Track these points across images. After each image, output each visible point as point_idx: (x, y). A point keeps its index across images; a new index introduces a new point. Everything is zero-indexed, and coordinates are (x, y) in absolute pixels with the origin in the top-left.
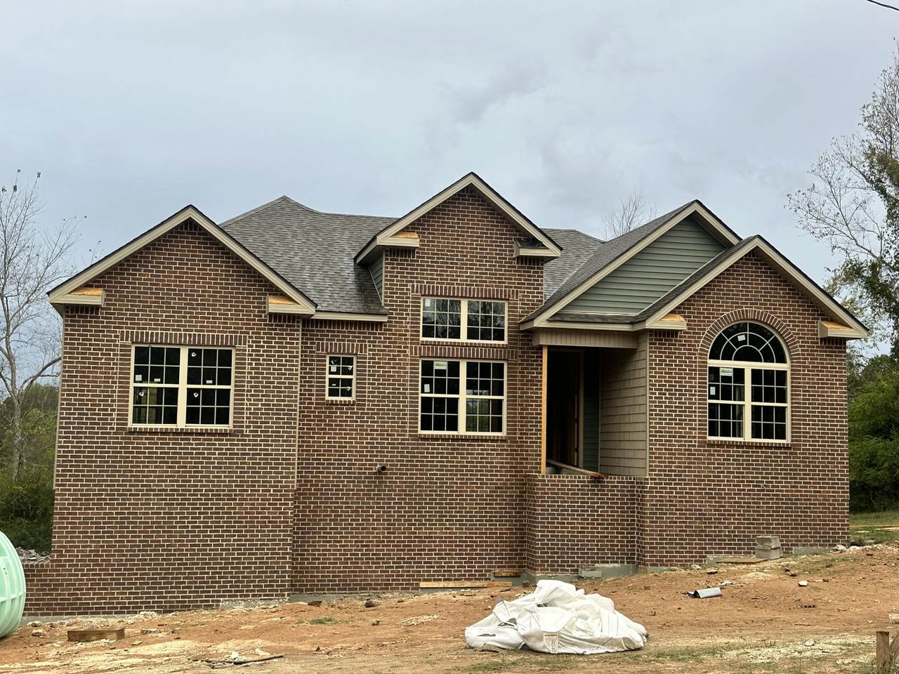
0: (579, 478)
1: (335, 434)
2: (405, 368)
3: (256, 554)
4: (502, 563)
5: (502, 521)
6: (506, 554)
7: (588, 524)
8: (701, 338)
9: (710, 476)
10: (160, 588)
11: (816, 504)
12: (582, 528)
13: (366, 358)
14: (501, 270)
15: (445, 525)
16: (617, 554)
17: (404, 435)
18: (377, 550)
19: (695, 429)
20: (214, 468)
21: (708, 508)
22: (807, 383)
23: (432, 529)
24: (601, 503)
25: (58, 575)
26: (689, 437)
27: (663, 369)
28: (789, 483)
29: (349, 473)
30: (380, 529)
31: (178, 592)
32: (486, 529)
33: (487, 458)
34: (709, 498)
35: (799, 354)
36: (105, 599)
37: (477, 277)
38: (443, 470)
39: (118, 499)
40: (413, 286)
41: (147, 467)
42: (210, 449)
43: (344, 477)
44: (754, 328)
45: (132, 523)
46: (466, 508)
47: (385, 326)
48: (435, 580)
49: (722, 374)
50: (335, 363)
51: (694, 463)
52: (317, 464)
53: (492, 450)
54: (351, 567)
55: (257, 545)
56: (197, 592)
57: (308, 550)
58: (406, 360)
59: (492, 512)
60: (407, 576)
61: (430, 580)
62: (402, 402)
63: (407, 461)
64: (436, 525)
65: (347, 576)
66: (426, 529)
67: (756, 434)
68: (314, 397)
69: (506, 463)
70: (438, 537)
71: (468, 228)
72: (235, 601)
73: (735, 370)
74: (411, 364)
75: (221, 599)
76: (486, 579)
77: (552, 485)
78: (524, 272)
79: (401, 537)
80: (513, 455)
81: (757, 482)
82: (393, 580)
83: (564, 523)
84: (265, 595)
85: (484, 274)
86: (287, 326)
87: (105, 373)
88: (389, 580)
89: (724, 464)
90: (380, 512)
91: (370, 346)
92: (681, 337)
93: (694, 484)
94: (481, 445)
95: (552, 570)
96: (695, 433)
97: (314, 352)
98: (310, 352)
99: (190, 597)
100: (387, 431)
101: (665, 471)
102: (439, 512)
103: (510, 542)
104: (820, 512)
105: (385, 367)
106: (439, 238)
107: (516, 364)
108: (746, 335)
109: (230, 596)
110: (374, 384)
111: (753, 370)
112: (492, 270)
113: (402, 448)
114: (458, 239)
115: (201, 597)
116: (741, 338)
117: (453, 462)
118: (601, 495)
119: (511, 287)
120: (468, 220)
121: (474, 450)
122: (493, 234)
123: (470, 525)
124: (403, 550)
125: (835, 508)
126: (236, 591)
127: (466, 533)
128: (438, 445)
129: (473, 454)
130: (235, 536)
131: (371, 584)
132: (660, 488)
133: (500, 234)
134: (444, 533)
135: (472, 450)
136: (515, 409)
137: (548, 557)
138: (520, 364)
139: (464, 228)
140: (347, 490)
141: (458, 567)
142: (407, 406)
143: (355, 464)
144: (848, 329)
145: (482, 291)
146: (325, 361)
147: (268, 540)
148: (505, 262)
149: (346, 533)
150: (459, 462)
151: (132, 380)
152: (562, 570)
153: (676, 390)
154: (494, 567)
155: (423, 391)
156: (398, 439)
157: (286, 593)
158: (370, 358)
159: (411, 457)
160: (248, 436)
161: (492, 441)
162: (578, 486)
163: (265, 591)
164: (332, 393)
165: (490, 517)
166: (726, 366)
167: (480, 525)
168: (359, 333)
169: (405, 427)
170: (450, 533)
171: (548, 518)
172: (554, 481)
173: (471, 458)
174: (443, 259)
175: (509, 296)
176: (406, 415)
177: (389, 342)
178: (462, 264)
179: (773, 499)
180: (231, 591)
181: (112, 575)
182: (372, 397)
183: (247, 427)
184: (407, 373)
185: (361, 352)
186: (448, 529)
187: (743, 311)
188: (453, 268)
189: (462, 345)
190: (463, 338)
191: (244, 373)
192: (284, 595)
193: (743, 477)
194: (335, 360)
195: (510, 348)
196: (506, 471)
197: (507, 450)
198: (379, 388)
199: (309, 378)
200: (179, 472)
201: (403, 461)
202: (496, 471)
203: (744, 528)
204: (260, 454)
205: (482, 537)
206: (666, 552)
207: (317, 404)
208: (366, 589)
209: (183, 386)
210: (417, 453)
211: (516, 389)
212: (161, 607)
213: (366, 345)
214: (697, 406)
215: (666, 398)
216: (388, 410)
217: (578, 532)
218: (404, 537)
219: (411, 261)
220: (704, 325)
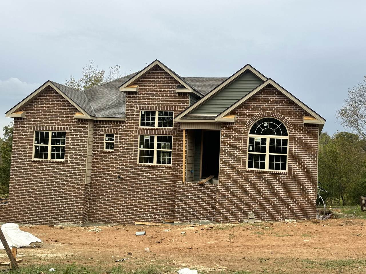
0: (194, 184)
1: (106, 163)
2: (133, 139)
3: (71, 207)
4: (168, 217)
5: (168, 200)
6: (169, 213)
7: (197, 203)
8: (245, 125)
9: (247, 186)
10: (40, 216)
11: (298, 200)
12: (194, 205)
13: (118, 135)
14: (171, 98)
15: (146, 200)
16: (209, 216)
17: (132, 165)
18: (120, 208)
19: (240, 165)
20: (58, 175)
21: (245, 199)
22: (297, 145)
23: (141, 201)
24: (203, 195)
25: (10, 209)
26: (237, 168)
27: (227, 139)
28: (285, 190)
29: (111, 178)
30: (121, 200)
31: (46, 218)
32: (162, 203)
33: (163, 175)
34: (246, 195)
35: (293, 132)
36: (24, 218)
37: (161, 102)
38: (146, 179)
39: (28, 185)
40: (136, 106)
41: (37, 174)
42: (57, 168)
43: (109, 180)
44: (272, 120)
45: (32, 193)
46: (154, 194)
47: (126, 122)
48: (141, 221)
49: (255, 141)
50: (108, 137)
51: (240, 179)
52: (100, 175)
53: (165, 171)
54: (110, 214)
55: (71, 203)
56: (52, 219)
57: (95, 207)
58: (133, 135)
59: (164, 196)
60: (131, 219)
61: (139, 221)
62: (131, 152)
63: (132, 175)
64: (142, 200)
65: (109, 217)
66: (138, 201)
67: (271, 167)
68: (99, 150)
69: (171, 177)
70: (143, 205)
71: (158, 82)
72: (64, 223)
73: (262, 139)
74: (135, 137)
75: (59, 222)
76: (161, 223)
77: (182, 186)
78: (181, 99)
79: (129, 204)
80: (174, 173)
81: (269, 189)
82: (125, 220)
83: (187, 202)
84: (73, 222)
85: (164, 100)
86: (84, 123)
87: (25, 141)
88: (124, 220)
89: (253, 180)
90: (121, 194)
91: (120, 130)
92: (235, 125)
93: (239, 189)
94: (161, 169)
95: (181, 221)
96: (240, 167)
97: (100, 133)
98: (98, 132)
99: (49, 220)
100: (125, 163)
101: (226, 182)
102: (143, 195)
103: (171, 208)
104: (301, 204)
105: (125, 138)
106: (147, 87)
107: (176, 137)
108: (268, 123)
109: (62, 221)
110: (121, 145)
111: (270, 139)
112: (168, 98)
113: (130, 170)
114: (155, 87)
115: (53, 220)
116: (266, 125)
117: (150, 175)
118: (203, 191)
119: (175, 105)
120: (159, 79)
121: (158, 171)
122: (168, 84)
123: (156, 201)
124: (130, 209)
125: (308, 203)
126: (64, 220)
127: (154, 204)
128: (144, 169)
129: (158, 173)
130: (64, 200)
131: (117, 221)
132: (223, 190)
133: (171, 84)
134: (145, 203)
135: (157, 171)
136: (175, 155)
137: (180, 216)
138: (178, 137)
139: (157, 82)
140: (110, 185)
141: (150, 217)
142: (133, 153)
143: (113, 175)
144: (315, 120)
145: (163, 107)
146: (104, 136)
147: (75, 202)
148: (173, 95)
149: (109, 201)
150: (152, 176)
151: (34, 143)
152: (185, 221)
153: (232, 148)
154: (165, 218)
155: (140, 148)
156: (129, 166)
157: (81, 222)
158: (119, 135)
159: (134, 173)
160: (69, 164)
161: (166, 168)
162: (193, 187)
163: (74, 220)
164: (107, 148)
165: (164, 198)
166: (258, 138)
167: (159, 201)
168: (116, 125)
169: (132, 161)
170: (148, 203)
171: (180, 200)
172: (183, 185)
173: (157, 174)
174: (148, 95)
175: (174, 109)
176: (132, 157)
177: (127, 129)
178: (156, 97)
179: (277, 197)
180: (62, 219)
181: (26, 210)
182: (120, 150)
183: (70, 160)
184: (133, 140)
185: (116, 132)
186: (147, 202)
187: (265, 113)
188: (152, 98)
189: (156, 129)
190: (156, 126)
191: (69, 141)
192: (80, 222)
193: (262, 186)
194: (108, 136)
195: (174, 130)
196: (171, 180)
197: (171, 172)
198: (123, 146)
199: (98, 142)
200: (47, 176)
201: (131, 174)
202: (167, 180)
203: (262, 209)
204: (73, 170)
205: (160, 206)
206: (225, 217)
207: (100, 152)
208: (116, 223)
209: (50, 145)
210: (136, 172)
211: (176, 147)
212: (40, 223)
213: (118, 130)
214: (242, 155)
215: (228, 151)
216: (126, 155)
217: (193, 206)
218: (130, 204)
219: (136, 96)
220: (246, 120)
